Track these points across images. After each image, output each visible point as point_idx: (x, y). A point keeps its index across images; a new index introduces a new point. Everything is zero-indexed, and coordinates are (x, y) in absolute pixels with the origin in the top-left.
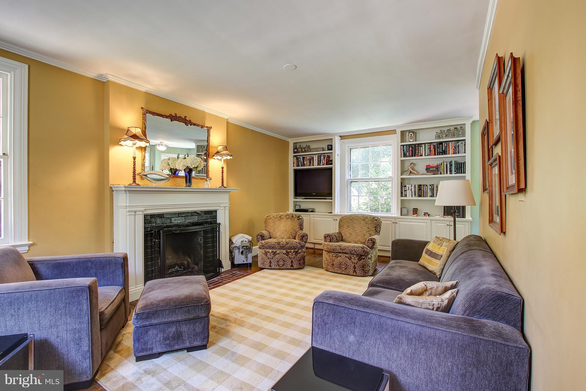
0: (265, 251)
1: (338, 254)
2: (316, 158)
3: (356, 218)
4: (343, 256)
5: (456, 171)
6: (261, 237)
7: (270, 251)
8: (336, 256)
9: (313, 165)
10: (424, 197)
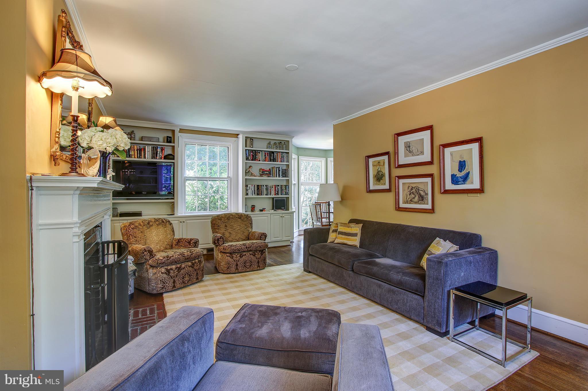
0: (167, 269)
1: (242, 253)
2: (148, 149)
3: (231, 217)
4: (248, 254)
5: (282, 175)
6: (149, 253)
7: (174, 267)
8: (240, 256)
9: (145, 157)
10: (261, 195)
